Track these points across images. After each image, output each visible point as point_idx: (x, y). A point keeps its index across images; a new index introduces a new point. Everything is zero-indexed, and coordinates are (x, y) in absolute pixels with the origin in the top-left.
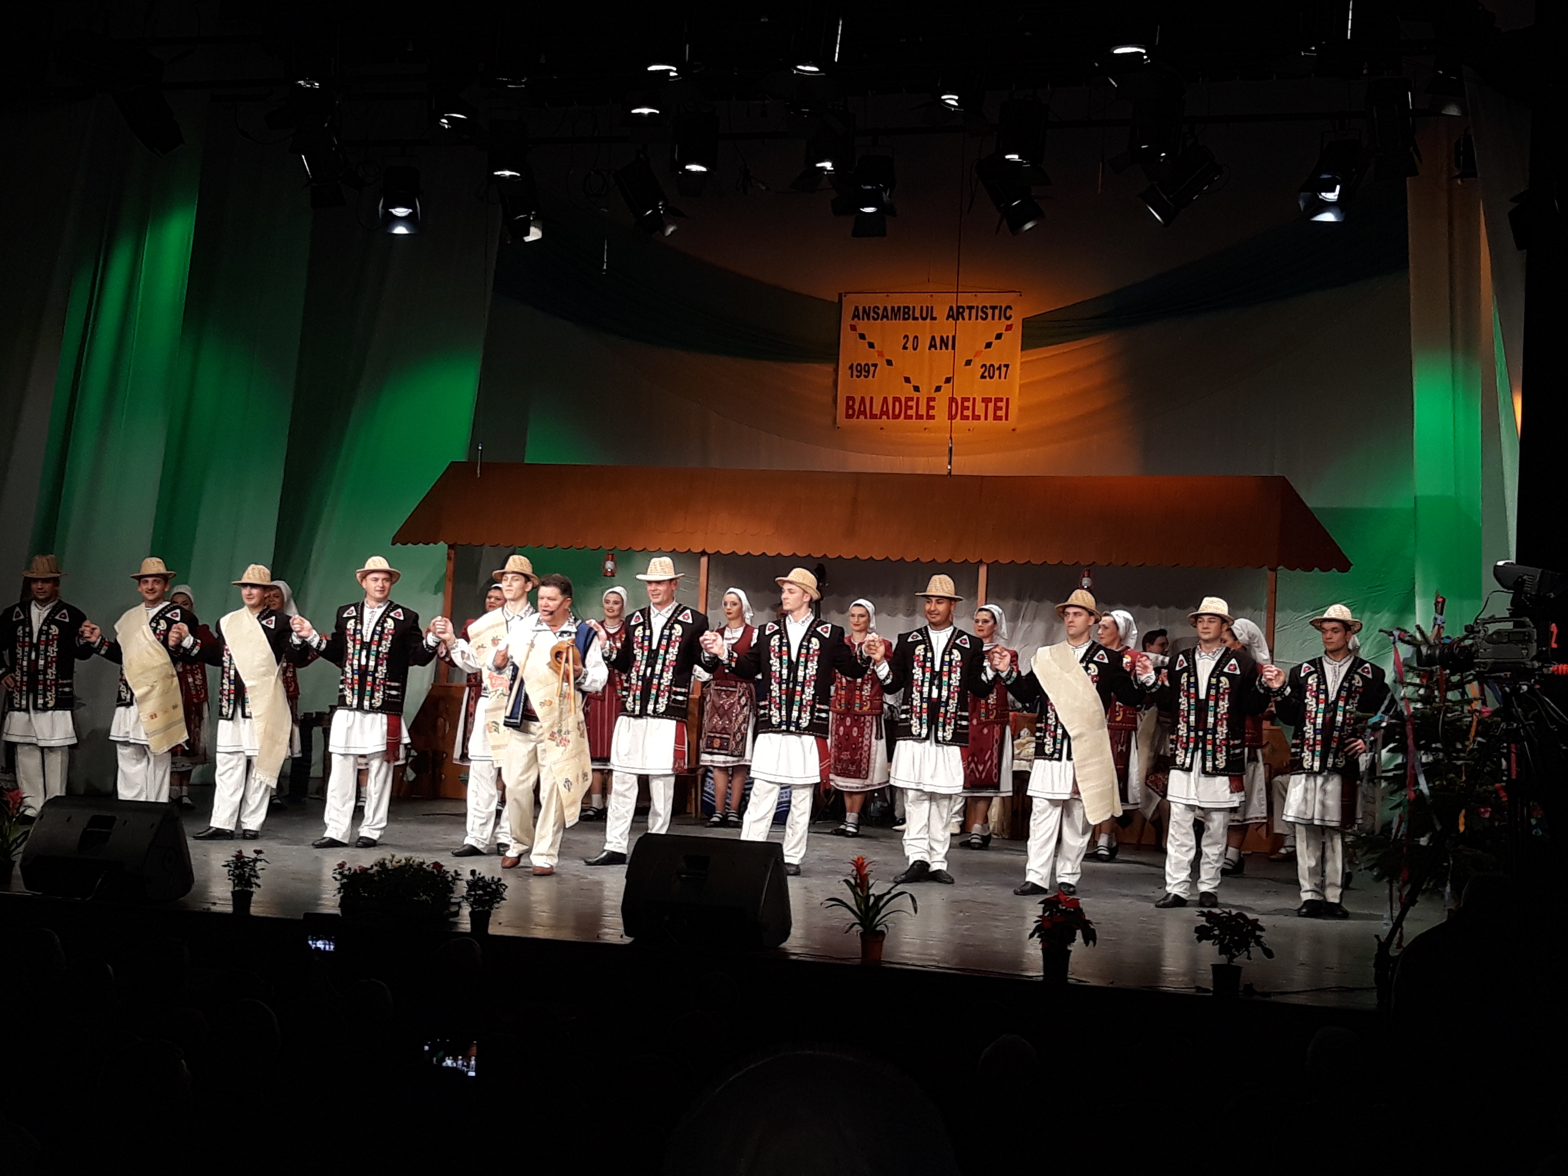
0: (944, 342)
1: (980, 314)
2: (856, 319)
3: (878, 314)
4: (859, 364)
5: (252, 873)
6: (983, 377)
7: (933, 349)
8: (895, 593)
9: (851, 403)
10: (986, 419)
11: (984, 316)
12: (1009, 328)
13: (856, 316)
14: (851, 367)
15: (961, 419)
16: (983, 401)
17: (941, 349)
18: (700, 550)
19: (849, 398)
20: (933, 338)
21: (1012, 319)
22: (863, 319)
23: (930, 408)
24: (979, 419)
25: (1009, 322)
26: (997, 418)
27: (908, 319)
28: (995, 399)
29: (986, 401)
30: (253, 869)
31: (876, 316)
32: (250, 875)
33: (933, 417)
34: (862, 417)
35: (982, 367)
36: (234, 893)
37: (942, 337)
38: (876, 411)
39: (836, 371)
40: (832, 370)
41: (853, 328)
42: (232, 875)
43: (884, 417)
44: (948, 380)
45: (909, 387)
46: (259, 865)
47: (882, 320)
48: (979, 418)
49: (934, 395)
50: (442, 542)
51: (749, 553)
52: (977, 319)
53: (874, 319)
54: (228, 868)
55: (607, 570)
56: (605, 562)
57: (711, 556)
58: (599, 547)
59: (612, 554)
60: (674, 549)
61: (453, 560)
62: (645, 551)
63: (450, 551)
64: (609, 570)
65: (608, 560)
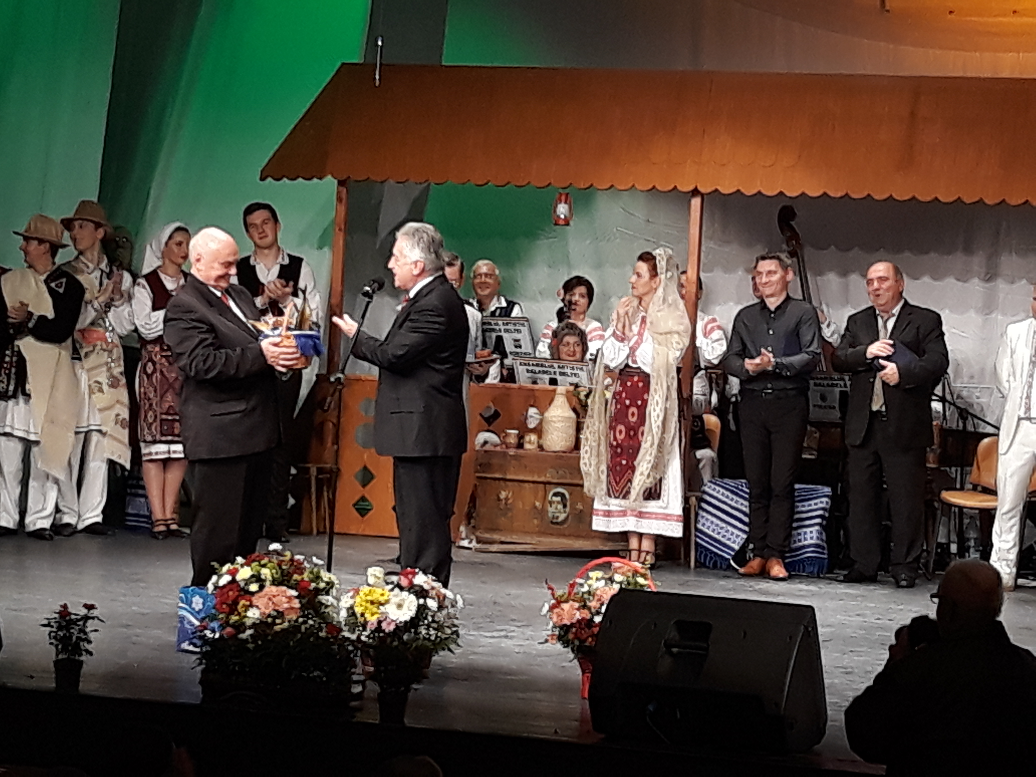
5: (82, 635)
18: (691, 188)
30: (83, 631)
32: (78, 638)
36: (57, 663)
42: (55, 638)
46: (91, 625)
50: (329, 178)
51: (759, 192)
54: (48, 629)
55: (559, 217)
56: (557, 206)
57: (705, 196)
58: (547, 184)
59: (567, 195)
60: (654, 187)
61: (344, 201)
62: (612, 189)
63: (341, 188)
64: (562, 216)
65: (561, 202)
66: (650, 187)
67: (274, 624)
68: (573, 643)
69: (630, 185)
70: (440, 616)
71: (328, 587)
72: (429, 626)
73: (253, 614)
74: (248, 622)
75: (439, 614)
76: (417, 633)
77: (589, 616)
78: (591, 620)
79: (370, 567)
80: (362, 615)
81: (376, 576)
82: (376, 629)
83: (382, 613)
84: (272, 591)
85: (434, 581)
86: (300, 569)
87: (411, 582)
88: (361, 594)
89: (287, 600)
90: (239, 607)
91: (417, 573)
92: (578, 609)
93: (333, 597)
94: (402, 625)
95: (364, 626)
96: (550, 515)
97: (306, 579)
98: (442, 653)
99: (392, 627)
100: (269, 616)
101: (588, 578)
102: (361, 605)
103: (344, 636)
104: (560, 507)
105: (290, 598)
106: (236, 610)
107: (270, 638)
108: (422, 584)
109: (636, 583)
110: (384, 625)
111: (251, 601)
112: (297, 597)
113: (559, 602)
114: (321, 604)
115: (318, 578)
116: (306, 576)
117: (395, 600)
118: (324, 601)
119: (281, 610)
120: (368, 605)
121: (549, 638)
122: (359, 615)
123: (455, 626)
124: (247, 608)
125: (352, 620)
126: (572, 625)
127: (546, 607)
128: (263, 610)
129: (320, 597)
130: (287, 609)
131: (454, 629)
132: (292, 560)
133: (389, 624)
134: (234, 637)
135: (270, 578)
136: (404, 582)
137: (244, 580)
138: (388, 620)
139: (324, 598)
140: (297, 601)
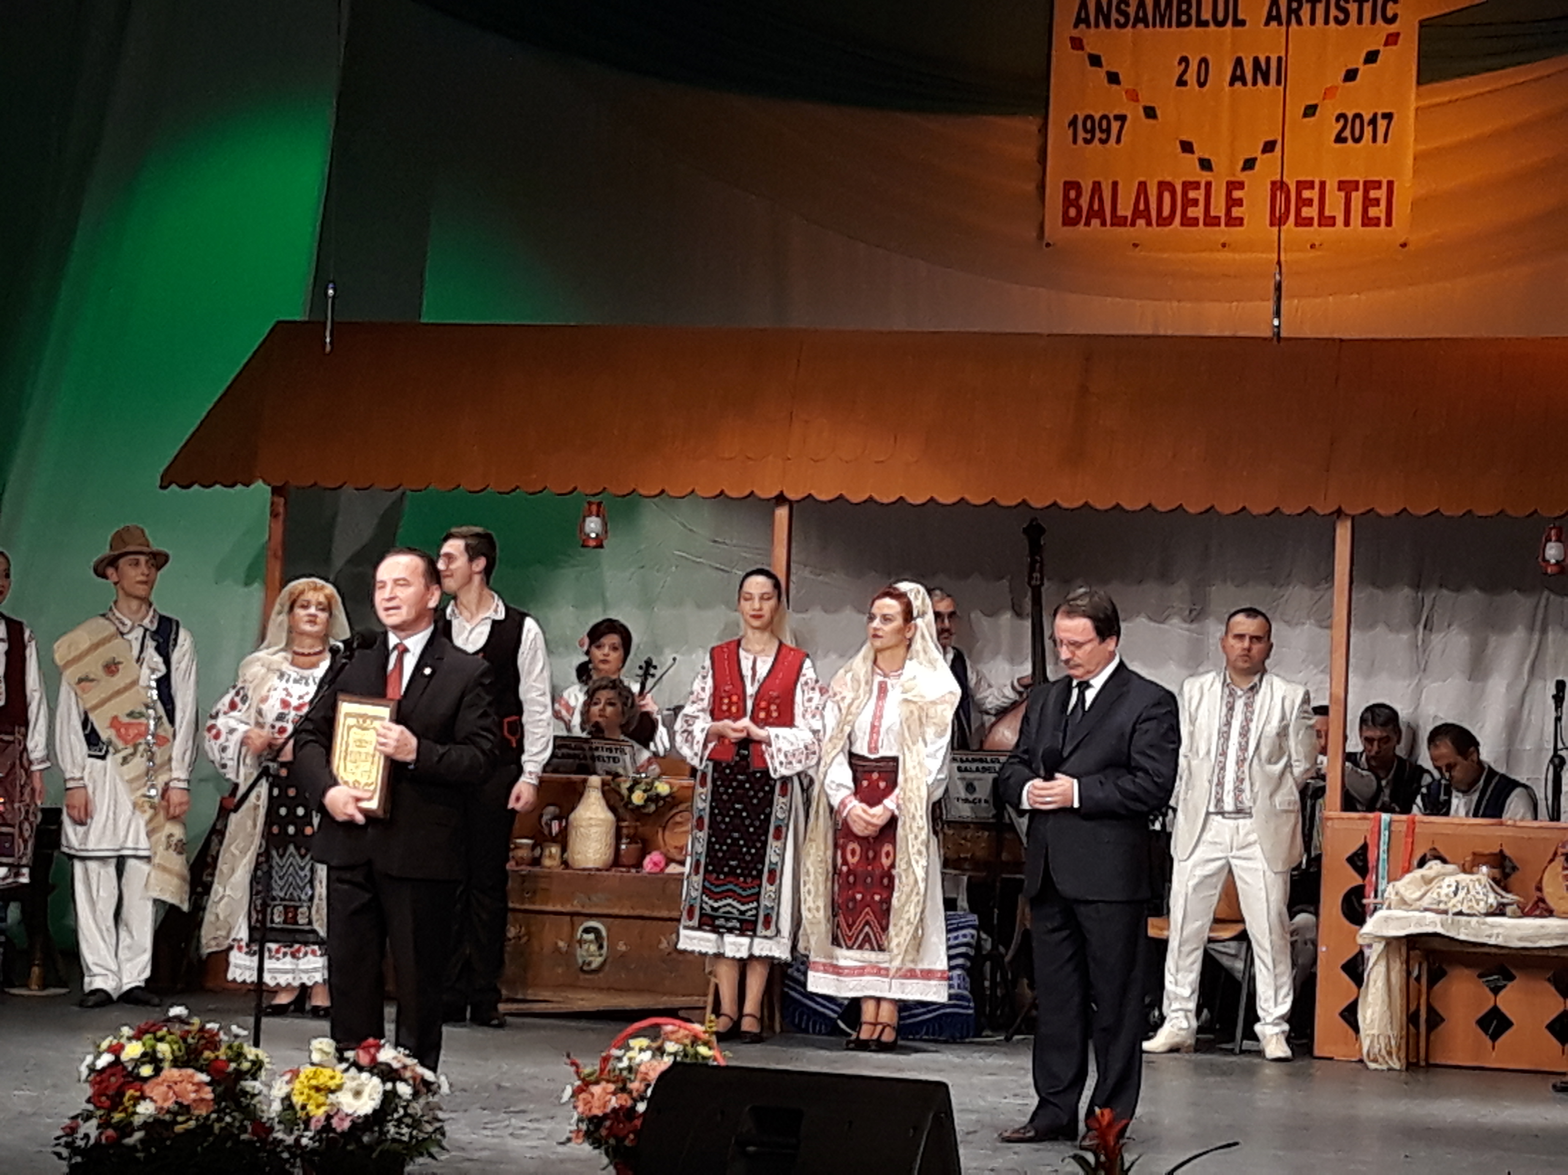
0: (1261, 71)
1: (1333, 12)
2: (1082, 26)
3: (1126, 15)
4: (1089, 117)
6: (1339, 139)
7: (1238, 84)
8: (1165, 576)
9: (1073, 194)
10: (1347, 223)
11: (1342, 17)
12: (1392, 39)
13: (1081, 20)
14: (1073, 123)
15: (1297, 224)
16: (1340, 189)
17: (1255, 83)
18: (775, 493)
19: (1070, 185)
20: (1239, 62)
21: (1399, 20)
22: (1097, 25)
23: (1232, 203)
24: (1334, 225)
25: (1393, 28)
26: (1368, 221)
27: (1188, 24)
28: (1365, 183)
29: (1346, 187)
31: (1122, 20)
33: (1240, 222)
34: (1096, 222)
35: (1338, 120)
37: (1256, 60)
38: (1125, 210)
39: (1043, 130)
40: (1034, 128)
41: (1077, 44)
43: (1141, 222)
44: (1269, 147)
45: (1192, 160)
47: (1134, 26)
48: (1331, 221)
49: (1242, 176)
50: (260, 483)
51: (870, 499)
52: (1327, 22)
53: (1119, 25)
55: (588, 535)
56: (584, 521)
57: (795, 506)
58: (570, 488)
59: (599, 504)
60: (722, 492)
61: (281, 518)
62: (664, 495)
63: (276, 499)
64: (593, 535)
65: (590, 515)
66: (718, 492)
67: (175, 1122)
68: (607, 1142)
69: (690, 490)
70: (417, 1108)
71: (255, 1068)
72: (399, 1122)
73: (145, 1109)
74: (137, 1121)
75: (414, 1104)
76: (383, 1133)
77: (630, 1103)
78: (633, 1108)
79: (315, 1037)
80: (304, 1107)
81: (322, 1051)
82: (323, 1127)
83: (332, 1104)
84: (172, 1076)
85: (408, 1056)
86: (213, 1043)
87: (374, 1059)
88: (302, 1076)
89: (194, 1088)
90: (126, 1099)
91: (383, 1046)
92: (614, 1093)
93: (262, 1083)
94: (360, 1121)
95: (307, 1122)
96: (580, 961)
97: (223, 1057)
98: (420, 1160)
99: (347, 1124)
100: (168, 1111)
101: (629, 1048)
102: (302, 1093)
103: (275, 1139)
104: (593, 948)
105: (200, 1085)
106: (122, 1103)
107: (168, 1143)
108: (389, 1061)
109: (697, 1054)
110: (335, 1122)
111: (141, 1090)
112: (208, 1084)
113: (587, 1083)
114: (245, 1093)
115: (239, 1055)
116: (222, 1054)
117: (350, 1085)
118: (248, 1089)
119: (186, 1103)
120: (313, 1092)
121: (573, 1135)
122: (298, 1108)
123: (439, 1120)
124: (137, 1100)
125: (289, 1115)
126: (606, 1116)
127: (569, 1091)
128: (160, 1103)
129: (243, 1083)
130: (195, 1101)
131: (438, 1125)
132: (202, 1029)
133: (342, 1120)
134: (115, 1143)
135: (171, 1057)
136: (364, 1059)
137: (132, 1060)
138: (340, 1115)
139: (249, 1085)
140: (209, 1089)
